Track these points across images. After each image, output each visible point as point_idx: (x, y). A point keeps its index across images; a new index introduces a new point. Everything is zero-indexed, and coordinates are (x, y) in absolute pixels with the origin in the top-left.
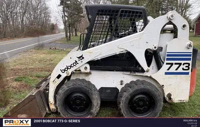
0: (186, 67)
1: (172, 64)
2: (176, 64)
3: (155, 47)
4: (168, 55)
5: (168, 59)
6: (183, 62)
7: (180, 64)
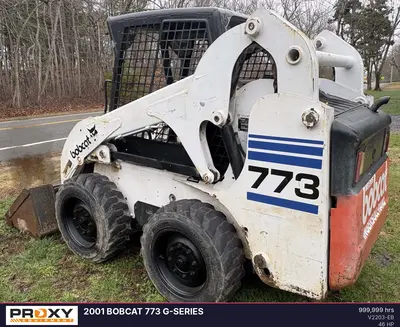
0: (307, 186)
1: (264, 172)
2: (275, 172)
3: (217, 118)
4: (252, 144)
5: (253, 156)
6: (296, 170)
7: (288, 176)
